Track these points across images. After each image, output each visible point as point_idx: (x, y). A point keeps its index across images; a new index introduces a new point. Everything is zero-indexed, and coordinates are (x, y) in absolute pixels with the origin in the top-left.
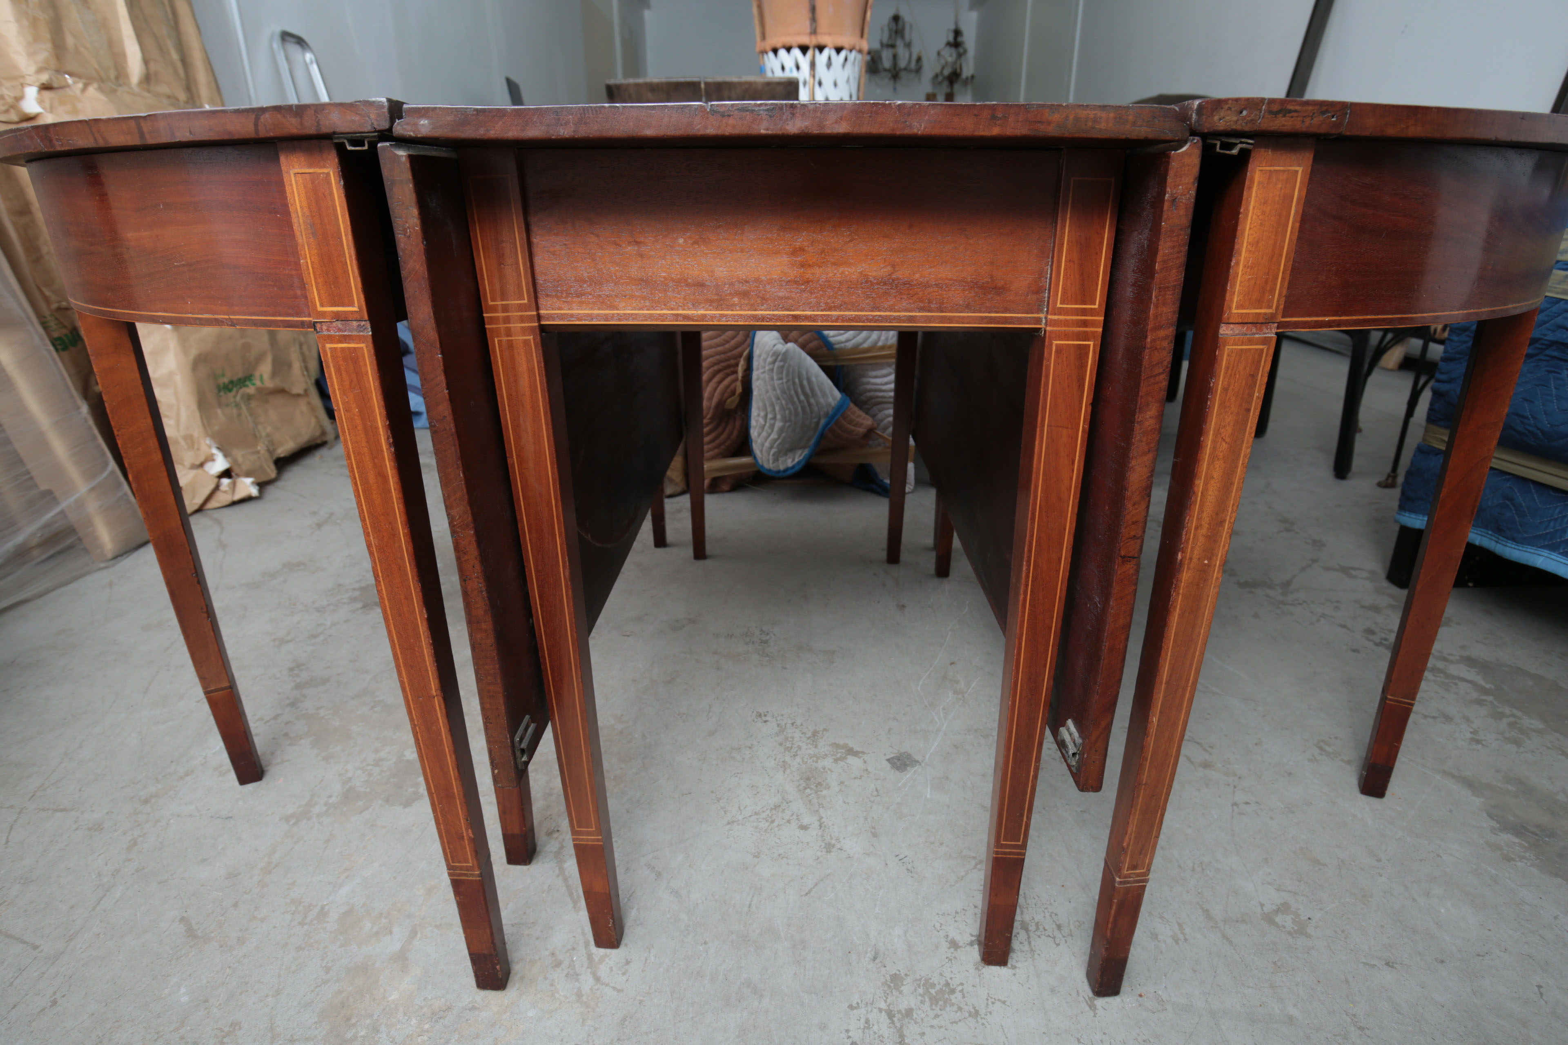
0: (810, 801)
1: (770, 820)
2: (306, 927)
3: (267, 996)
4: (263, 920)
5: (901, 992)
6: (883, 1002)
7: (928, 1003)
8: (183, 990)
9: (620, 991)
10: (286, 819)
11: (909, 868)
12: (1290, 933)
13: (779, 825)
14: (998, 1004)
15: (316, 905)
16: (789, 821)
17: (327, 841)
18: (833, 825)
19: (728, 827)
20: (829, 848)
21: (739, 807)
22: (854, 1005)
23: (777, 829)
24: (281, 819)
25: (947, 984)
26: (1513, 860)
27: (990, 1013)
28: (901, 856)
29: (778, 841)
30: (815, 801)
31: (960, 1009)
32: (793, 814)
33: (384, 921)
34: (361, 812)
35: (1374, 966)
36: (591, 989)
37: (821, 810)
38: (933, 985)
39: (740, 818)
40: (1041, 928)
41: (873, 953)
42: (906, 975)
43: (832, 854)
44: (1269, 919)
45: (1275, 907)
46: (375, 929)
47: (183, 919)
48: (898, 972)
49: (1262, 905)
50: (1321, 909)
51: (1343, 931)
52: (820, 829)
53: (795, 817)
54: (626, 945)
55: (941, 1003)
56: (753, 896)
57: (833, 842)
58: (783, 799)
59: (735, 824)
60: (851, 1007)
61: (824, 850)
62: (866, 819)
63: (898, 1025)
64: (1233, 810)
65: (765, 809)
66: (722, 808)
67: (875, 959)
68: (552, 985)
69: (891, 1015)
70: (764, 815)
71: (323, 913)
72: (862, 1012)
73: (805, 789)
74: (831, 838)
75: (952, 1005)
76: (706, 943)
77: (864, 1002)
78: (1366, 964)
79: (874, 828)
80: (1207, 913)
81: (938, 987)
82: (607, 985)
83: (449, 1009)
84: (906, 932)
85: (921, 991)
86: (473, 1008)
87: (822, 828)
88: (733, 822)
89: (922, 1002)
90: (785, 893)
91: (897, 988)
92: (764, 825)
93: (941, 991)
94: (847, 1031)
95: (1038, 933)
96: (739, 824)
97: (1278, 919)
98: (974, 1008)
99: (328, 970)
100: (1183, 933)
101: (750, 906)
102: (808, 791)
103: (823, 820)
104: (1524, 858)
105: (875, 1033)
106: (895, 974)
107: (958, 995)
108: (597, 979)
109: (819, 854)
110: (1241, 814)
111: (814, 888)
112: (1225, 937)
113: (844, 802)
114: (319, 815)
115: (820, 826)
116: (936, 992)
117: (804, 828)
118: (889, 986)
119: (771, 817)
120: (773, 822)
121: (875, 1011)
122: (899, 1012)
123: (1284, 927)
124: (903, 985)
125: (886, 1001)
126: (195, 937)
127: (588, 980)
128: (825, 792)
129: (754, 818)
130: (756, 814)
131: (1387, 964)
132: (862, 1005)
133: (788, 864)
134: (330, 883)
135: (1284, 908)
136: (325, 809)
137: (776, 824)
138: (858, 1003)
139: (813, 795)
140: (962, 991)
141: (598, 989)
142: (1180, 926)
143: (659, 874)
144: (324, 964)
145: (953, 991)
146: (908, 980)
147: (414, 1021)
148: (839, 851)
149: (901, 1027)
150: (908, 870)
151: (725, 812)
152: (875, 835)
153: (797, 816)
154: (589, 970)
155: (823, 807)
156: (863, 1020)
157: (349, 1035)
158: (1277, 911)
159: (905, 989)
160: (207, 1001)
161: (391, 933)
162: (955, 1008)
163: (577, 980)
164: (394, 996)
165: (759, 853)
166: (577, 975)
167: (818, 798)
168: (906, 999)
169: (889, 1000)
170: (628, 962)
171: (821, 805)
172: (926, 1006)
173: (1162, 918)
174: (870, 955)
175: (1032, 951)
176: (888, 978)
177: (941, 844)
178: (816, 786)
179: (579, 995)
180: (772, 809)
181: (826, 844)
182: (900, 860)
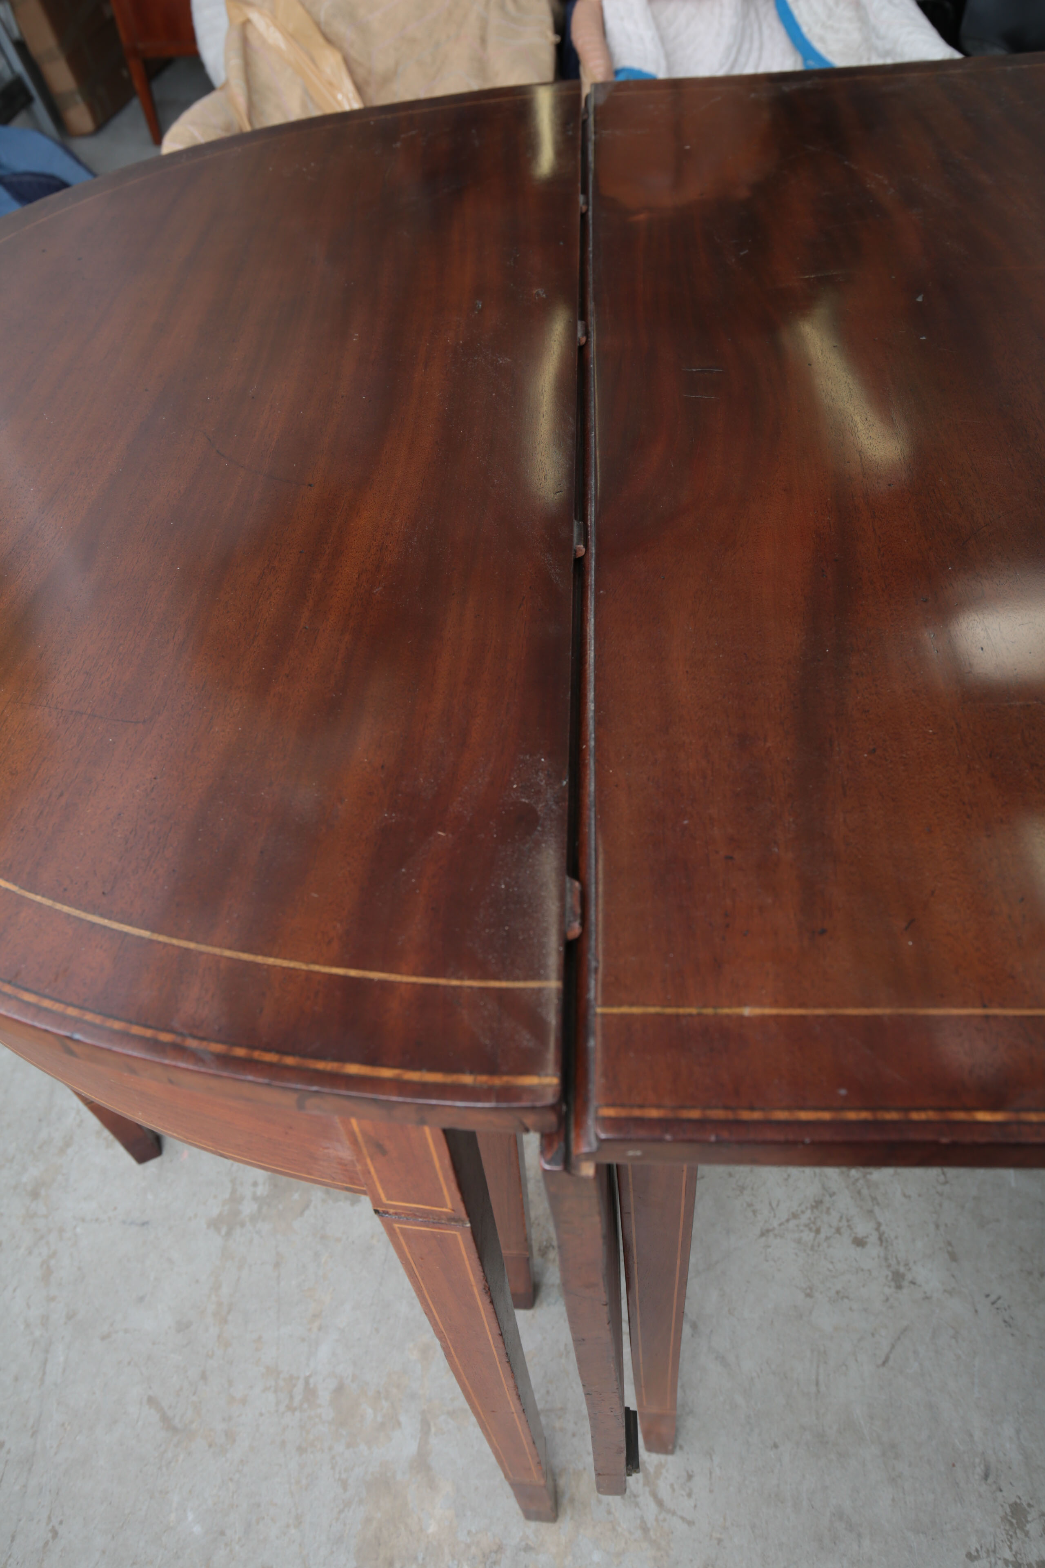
0: (859, 1192)
1: (814, 1228)
2: (298, 1415)
3: (288, 1525)
4: (243, 1401)
5: (1027, 1534)
6: (1007, 1549)
8: (190, 1515)
9: (691, 1523)
10: (215, 1225)
11: (1007, 1319)
13: (827, 1238)
15: (298, 1378)
16: (838, 1231)
17: (277, 1265)
18: (896, 1237)
19: (763, 1239)
20: (898, 1280)
21: (770, 1204)
22: (973, 1552)
23: (825, 1245)
24: (209, 1227)
28: (993, 1298)
29: (831, 1267)
30: (865, 1192)
32: (841, 1217)
33: (385, 1403)
36: (657, 1520)
37: (877, 1209)
39: (775, 1223)
41: (983, 1468)
43: (905, 1291)
46: (379, 1418)
47: (151, 1402)
48: (1018, 1500)
52: (881, 1245)
53: (844, 1223)
54: (681, 1448)
56: (818, 1367)
57: (902, 1269)
58: (824, 1188)
59: (771, 1234)
61: (893, 1284)
62: (937, 1227)
65: (803, 1207)
66: (750, 1205)
67: (987, 1477)
70: (804, 1219)
72: (984, 1564)
74: (898, 1263)
76: (776, 1445)
77: (984, 1548)
79: (950, 1244)
82: (674, 1513)
83: (500, 1549)
84: (1018, 1432)
86: (528, 1547)
87: (884, 1244)
88: (768, 1231)
90: (856, 1360)
91: (1021, 1525)
92: (808, 1236)
96: (776, 1236)
99: (345, 1485)
101: (817, 1384)
103: (883, 1228)
106: (1016, 1503)
108: (660, 1503)
109: (887, 1290)
111: (890, 1352)
113: (905, 1196)
114: (253, 1220)
115: (880, 1239)
117: (860, 1242)
118: (1011, 1523)
119: (814, 1223)
120: (818, 1231)
121: (1000, 1563)
122: (1030, 1565)
124: (1027, 1521)
125: (1010, 1548)
127: (648, 1507)
129: (792, 1224)
130: (795, 1216)
132: (983, 1553)
133: (851, 1309)
134: (302, 1339)
136: (255, 1207)
137: (822, 1235)
138: (977, 1550)
139: (861, 1182)
141: (664, 1520)
144: (337, 1477)
146: (1033, 1514)
148: (912, 1286)
150: (1005, 1322)
151: (754, 1212)
152: (954, 1258)
153: (848, 1221)
154: (647, 1489)
155: (878, 1204)
159: (1032, 1528)
160: (223, 1534)
161: (399, 1423)
163: (637, 1505)
164: (432, 1528)
165: (811, 1289)
166: (635, 1496)
167: (869, 1187)
169: (1014, 1546)
170: (690, 1477)
171: (874, 1199)
179: (645, 1529)
180: (813, 1208)
181: (893, 1273)
182: (993, 1303)
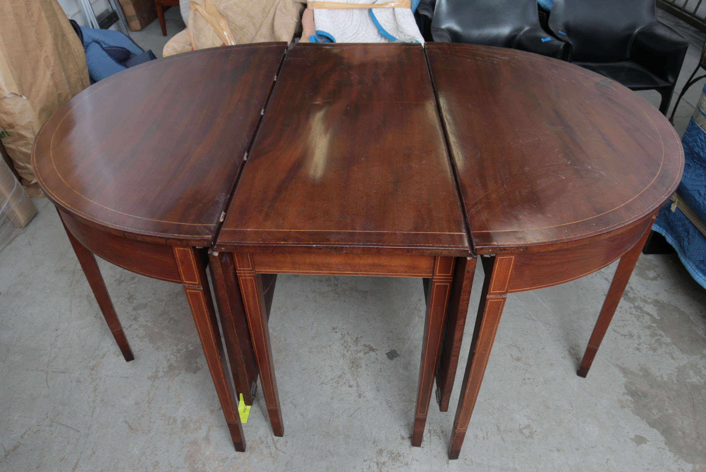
0: (353, 374)
1: (337, 383)
2: (170, 426)
3: (165, 452)
4: (154, 422)
5: (382, 456)
6: (375, 459)
7: (391, 460)
8: (135, 449)
9: (285, 453)
10: (150, 378)
11: (390, 406)
12: (526, 437)
13: (341, 385)
14: (415, 461)
15: (172, 417)
16: (345, 383)
17: (168, 389)
18: (362, 385)
19: (321, 385)
20: (360, 396)
21: (325, 376)
22: (366, 460)
23: (340, 387)
24: (148, 379)
25: (399, 453)
26: (625, 408)
27: (412, 464)
28: (387, 400)
29: (340, 392)
30: (355, 374)
31: (402, 462)
32: (346, 380)
33: (198, 424)
34: (178, 376)
35: (552, 450)
36: (275, 452)
37: (358, 378)
38: (394, 453)
39: (326, 381)
40: (436, 432)
41: (373, 441)
42: (384, 449)
43: (361, 399)
44: (521, 431)
45: (524, 426)
46: (195, 427)
47: (125, 422)
48: (382, 448)
49: (520, 425)
50: (542, 427)
51: (546, 437)
52: (357, 387)
53: (347, 381)
54: (286, 435)
55: (395, 460)
56: (331, 417)
57: (362, 393)
58: (343, 373)
59: (324, 384)
60: (364, 461)
61: (358, 397)
62: (375, 383)
63: (380, 467)
64: (522, 382)
65: (335, 377)
66: (319, 376)
67: (374, 443)
68: (261, 450)
69: (378, 464)
70: (335, 380)
71: (175, 421)
72: (368, 462)
73: (352, 368)
74: (361, 392)
75: (399, 461)
76: (314, 435)
77: (369, 459)
78: (550, 450)
79: (378, 387)
80: (498, 427)
81: (395, 454)
82: (280, 451)
83: (227, 458)
84: (386, 433)
85: (389, 455)
86: (235, 458)
87: (358, 387)
88: (323, 383)
89: (389, 460)
90: (343, 415)
91: (381, 454)
92: (335, 385)
93: (396, 456)
94: (363, 469)
95: (434, 434)
96: (325, 384)
97: (524, 431)
98: (407, 462)
99: (183, 443)
100: (487, 436)
101: (330, 421)
102: (353, 369)
103: (358, 383)
104: (630, 407)
105: (372, 470)
106: (381, 449)
107: (402, 457)
108: (277, 448)
109: (356, 398)
110: (525, 384)
111: (353, 413)
112: (502, 438)
113: (367, 375)
114: (162, 377)
115: (357, 386)
116: (394, 456)
117: (351, 386)
118: (378, 453)
119: (338, 381)
120: (338, 383)
121: (372, 462)
122: (381, 463)
123: (525, 434)
124: (383, 453)
125: (376, 459)
126: (132, 429)
127: (273, 449)
128: (359, 370)
129: (331, 381)
130: (332, 379)
131: (558, 450)
132: (368, 460)
133: (344, 403)
134: (174, 408)
135: (528, 427)
136: (163, 374)
137: (340, 384)
138: (367, 459)
139: (355, 371)
140: (403, 456)
141: (277, 452)
142: (487, 432)
143: (295, 406)
144: (181, 441)
145: (400, 456)
146: (385, 451)
147: (216, 462)
148: (364, 398)
149: (381, 468)
150: (389, 406)
151: (320, 378)
152: (378, 390)
153: (348, 381)
154: (273, 445)
155: (359, 377)
156: (368, 466)
157: (196, 467)
158: (524, 428)
159: (384, 454)
160: (145, 453)
161: (201, 429)
162: (400, 462)
163: (270, 449)
164: (208, 453)
165: (333, 398)
166: (270, 447)
167: (357, 372)
168: (384, 458)
169: (377, 459)
170: (287, 442)
171: (358, 376)
172: (390, 461)
173: (481, 429)
174: (372, 442)
175: (431, 441)
176: (378, 450)
177: (404, 395)
178: (356, 367)
179: (271, 454)
180: (338, 377)
181: (359, 394)
182: (387, 402)
